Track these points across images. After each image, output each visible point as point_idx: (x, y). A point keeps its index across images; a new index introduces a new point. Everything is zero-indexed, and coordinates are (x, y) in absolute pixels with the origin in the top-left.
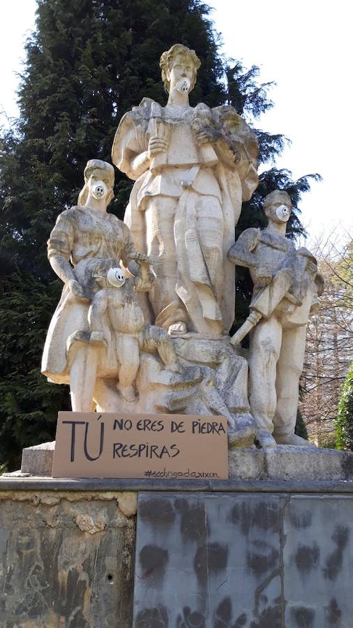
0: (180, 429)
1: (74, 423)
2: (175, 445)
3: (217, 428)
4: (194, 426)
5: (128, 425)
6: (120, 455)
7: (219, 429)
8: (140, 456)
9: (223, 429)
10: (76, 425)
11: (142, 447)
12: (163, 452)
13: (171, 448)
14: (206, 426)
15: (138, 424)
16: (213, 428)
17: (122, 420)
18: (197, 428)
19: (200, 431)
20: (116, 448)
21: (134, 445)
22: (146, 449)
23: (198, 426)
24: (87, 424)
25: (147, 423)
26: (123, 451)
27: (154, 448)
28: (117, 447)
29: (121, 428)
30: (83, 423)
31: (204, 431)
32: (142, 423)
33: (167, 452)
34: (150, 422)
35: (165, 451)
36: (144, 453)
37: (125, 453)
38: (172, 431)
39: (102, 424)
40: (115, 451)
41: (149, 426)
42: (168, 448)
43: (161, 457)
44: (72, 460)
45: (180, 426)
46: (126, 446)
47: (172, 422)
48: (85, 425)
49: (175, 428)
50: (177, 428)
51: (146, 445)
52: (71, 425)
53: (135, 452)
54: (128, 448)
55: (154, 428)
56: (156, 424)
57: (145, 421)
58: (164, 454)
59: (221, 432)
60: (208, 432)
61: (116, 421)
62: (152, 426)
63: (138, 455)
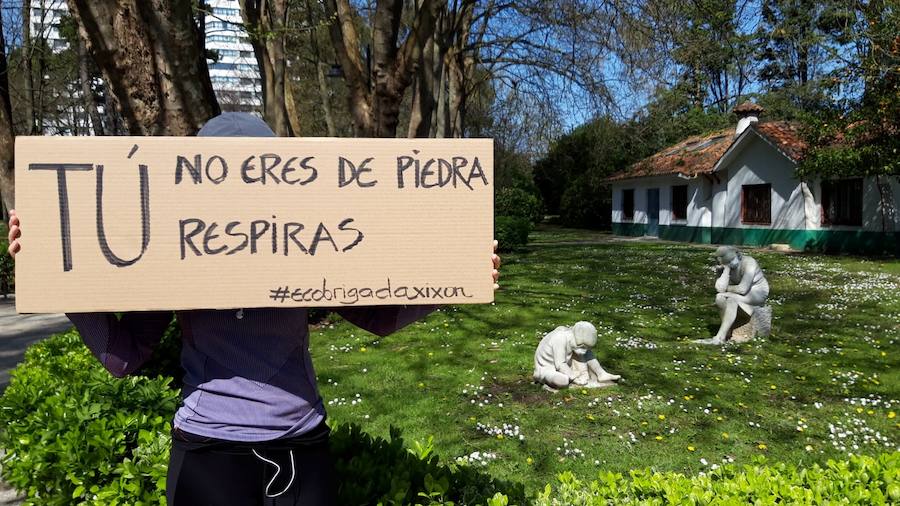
0: (364, 178)
1: (61, 169)
2: (350, 220)
3: (465, 172)
4: (401, 170)
5: (216, 170)
6: (200, 247)
7: (472, 175)
8: (254, 250)
9: (481, 174)
10: (68, 174)
11: (260, 227)
12: (317, 239)
13: (341, 226)
14: (434, 167)
15: (246, 167)
16: (454, 171)
17: (198, 158)
18: (409, 175)
19: (420, 180)
20: (186, 233)
21: (238, 223)
22: (270, 231)
23: (412, 168)
24: (100, 169)
25: (269, 162)
26: (207, 239)
27: (291, 229)
28: (190, 228)
29: (197, 177)
30: (89, 167)
31: (430, 180)
32: (256, 162)
33: (329, 238)
34: (278, 160)
35: (324, 235)
36: (264, 242)
37: (213, 245)
38: (342, 182)
39: (143, 170)
40: (186, 239)
41: (277, 171)
42: (332, 227)
43: (312, 251)
44: (68, 267)
45: (362, 169)
46: (214, 225)
47: (342, 161)
48: (94, 173)
49: (348, 175)
50: (355, 175)
51: (271, 221)
52: (54, 173)
53: (241, 240)
54: (220, 230)
55: (290, 176)
56: (295, 165)
57: (263, 158)
58: (320, 243)
59: (476, 182)
60: (441, 184)
61: (180, 160)
62: (286, 170)
63: (248, 248)
